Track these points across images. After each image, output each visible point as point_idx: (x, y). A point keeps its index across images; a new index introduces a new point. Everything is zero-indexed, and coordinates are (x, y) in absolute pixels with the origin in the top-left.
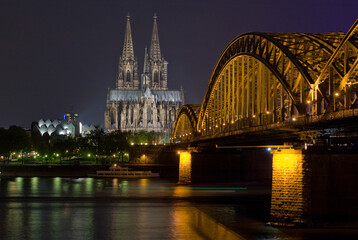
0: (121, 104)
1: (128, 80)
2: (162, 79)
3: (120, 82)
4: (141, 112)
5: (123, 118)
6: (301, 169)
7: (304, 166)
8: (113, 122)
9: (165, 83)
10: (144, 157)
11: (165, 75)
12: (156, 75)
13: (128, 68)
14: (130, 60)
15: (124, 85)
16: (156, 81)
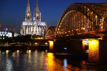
0: (26, 26)
1: (28, 18)
2: (39, 18)
3: (26, 19)
4: (33, 29)
5: (27, 31)
6: (98, 46)
7: (99, 45)
8: (24, 32)
9: (40, 19)
10: (36, 43)
11: (40, 17)
12: (37, 17)
13: (28, 15)
14: (29, 12)
15: (27, 20)
16: (37, 19)
